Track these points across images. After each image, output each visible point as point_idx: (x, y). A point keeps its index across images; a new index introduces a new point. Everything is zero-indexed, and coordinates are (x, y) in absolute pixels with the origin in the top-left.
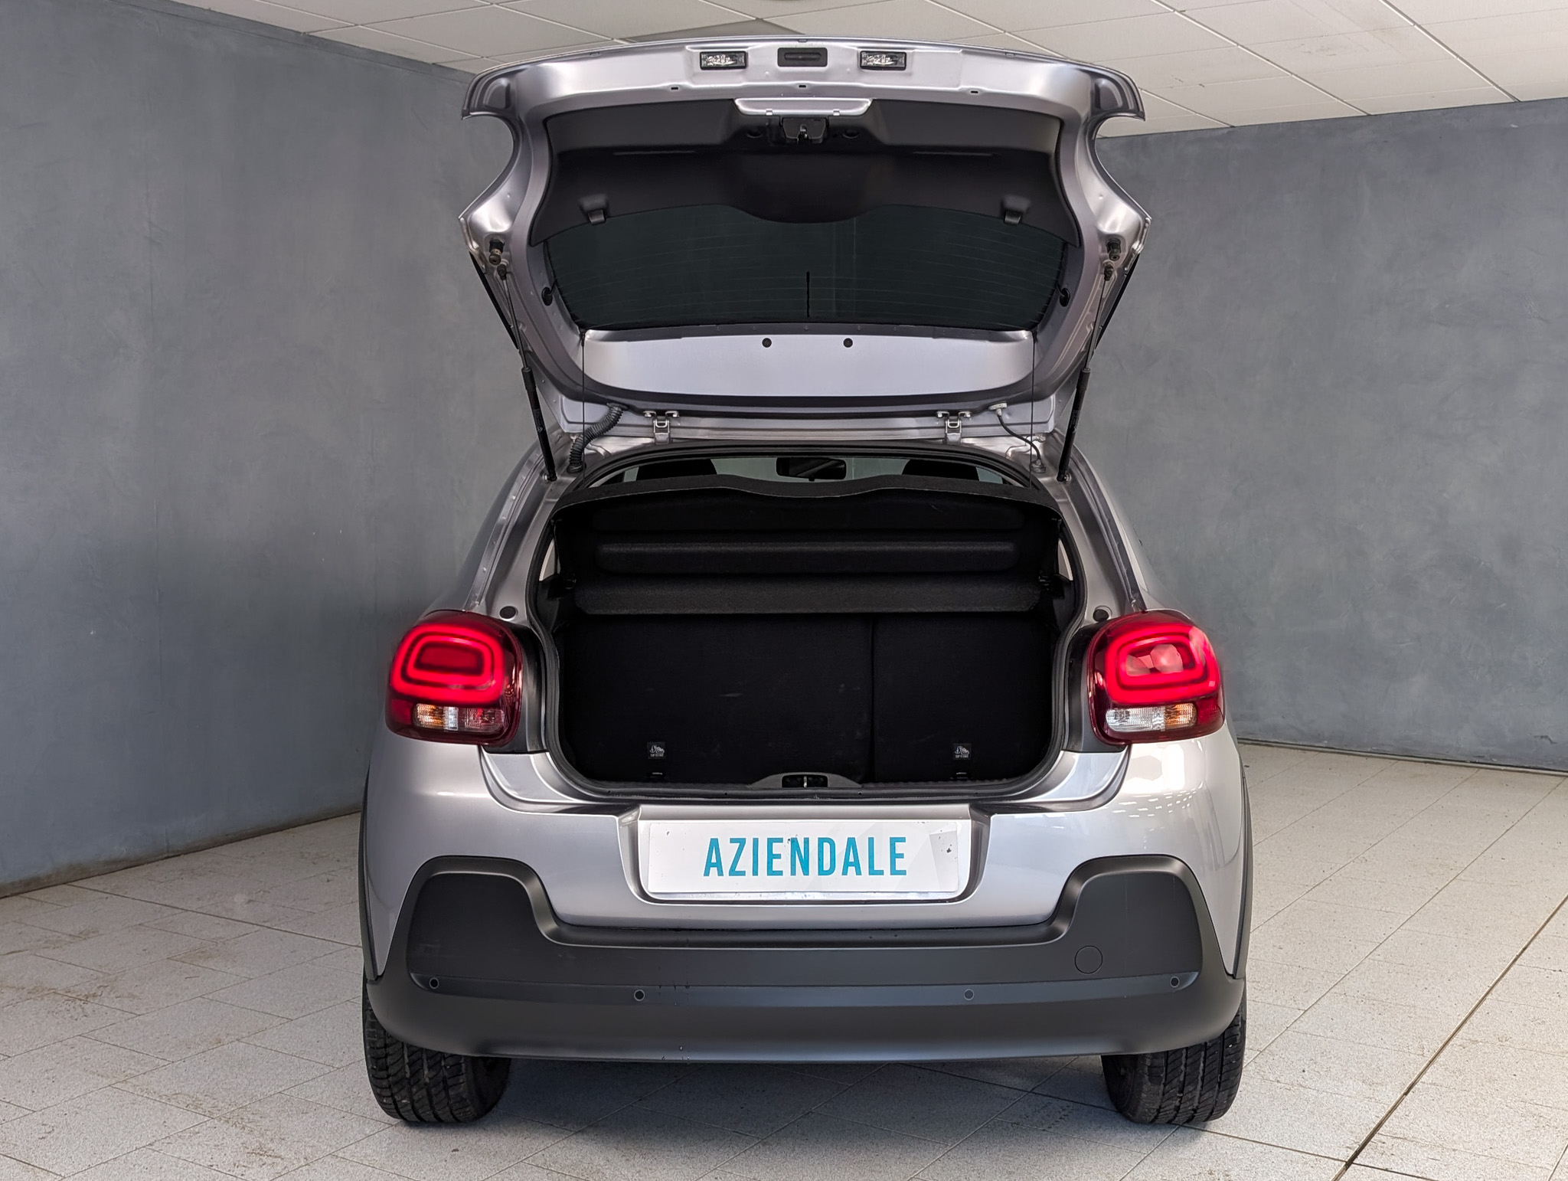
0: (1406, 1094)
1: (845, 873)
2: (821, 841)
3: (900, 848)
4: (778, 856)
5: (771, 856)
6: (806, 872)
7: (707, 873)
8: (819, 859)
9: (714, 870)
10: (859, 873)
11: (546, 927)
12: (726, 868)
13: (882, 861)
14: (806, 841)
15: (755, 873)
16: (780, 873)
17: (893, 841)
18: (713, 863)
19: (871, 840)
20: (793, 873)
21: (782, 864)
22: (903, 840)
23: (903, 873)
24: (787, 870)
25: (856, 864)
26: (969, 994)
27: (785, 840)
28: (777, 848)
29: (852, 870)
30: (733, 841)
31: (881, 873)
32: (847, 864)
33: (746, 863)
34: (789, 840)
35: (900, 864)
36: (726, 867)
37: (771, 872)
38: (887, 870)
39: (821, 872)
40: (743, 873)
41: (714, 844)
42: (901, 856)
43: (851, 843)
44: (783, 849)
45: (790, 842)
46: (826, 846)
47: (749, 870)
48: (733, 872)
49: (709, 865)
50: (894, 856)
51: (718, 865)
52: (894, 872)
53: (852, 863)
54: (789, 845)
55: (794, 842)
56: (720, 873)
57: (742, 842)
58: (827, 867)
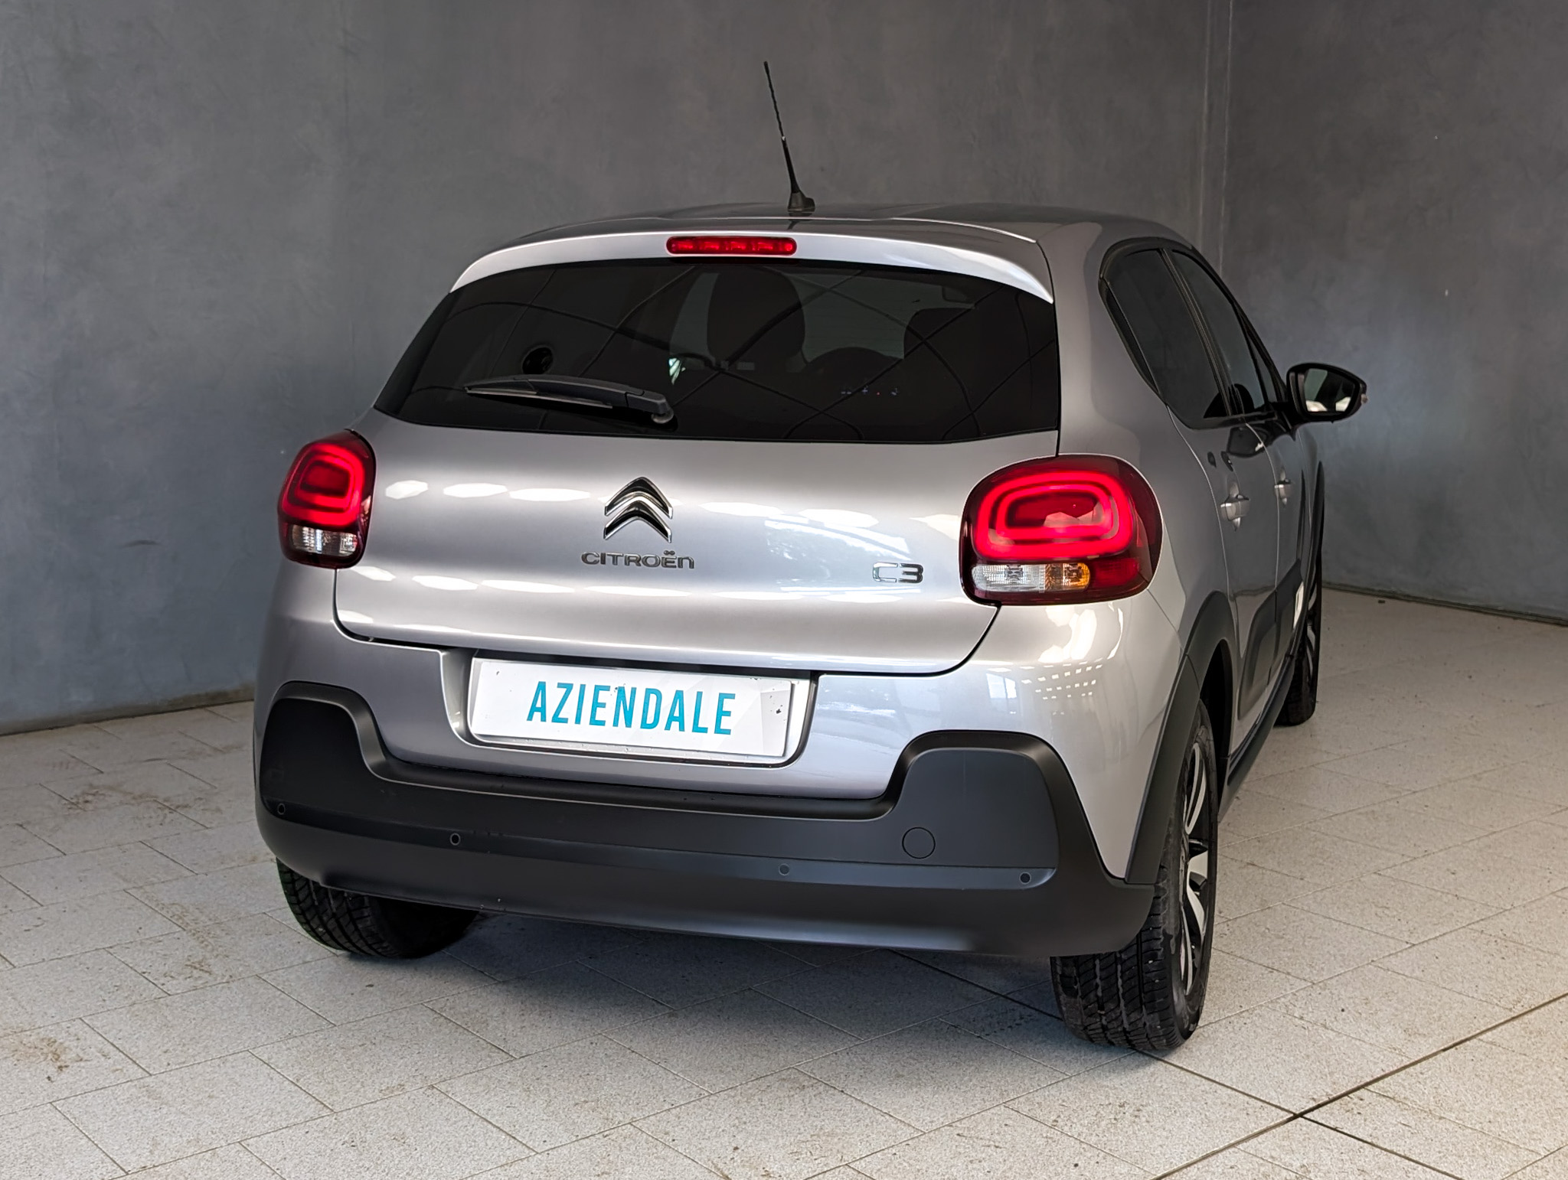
0: (1445, 1050)
1: (668, 727)
2: (649, 692)
3: (728, 705)
4: (603, 705)
5: (596, 705)
6: (628, 724)
7: (530, 718)
8: (644, 711)
9: (537, 715)
10: (682, 728)
11: (371, 759)
12: (550, 714)
13: (708, 719)
14: (634, 691)
15: (578, 721)
16: (602, 723)
17: (722, 697)
18: (537, 708)
19: (699, 695)
20: (616, 724)
21: (605, 714)
22: (732, 696)
23: (728, 732)
24: (610, 721)
25: (681, 720)
26: (785, 870)
27: (612, 689)
28: (603, 696)
29: (675, 725)
30: (560, 685)
31: (705, 730)
32: (671, 718)
33: (570, 711)
34: (616, 688)
35: (725, 723)
36: (550, 712)
37: (594, 721)
38: (712, 728)
39: (644, 725)
40: (565, 721)
41: (542, 687)
42: (728, 714)
43: (679, 695)
44: (609, 698)
45: (617, 691)
46: (653, 698)
47: (572, 719)
48: (556, 719)
49: (533, 709)
50: (721, 713)
51: (543, 710)
52: (719, 730)
53: (676, 718)
54: (615, 695)
55: (621, 691)
56: (543, 719)
57: (569, 687)
58: (650, 720)
